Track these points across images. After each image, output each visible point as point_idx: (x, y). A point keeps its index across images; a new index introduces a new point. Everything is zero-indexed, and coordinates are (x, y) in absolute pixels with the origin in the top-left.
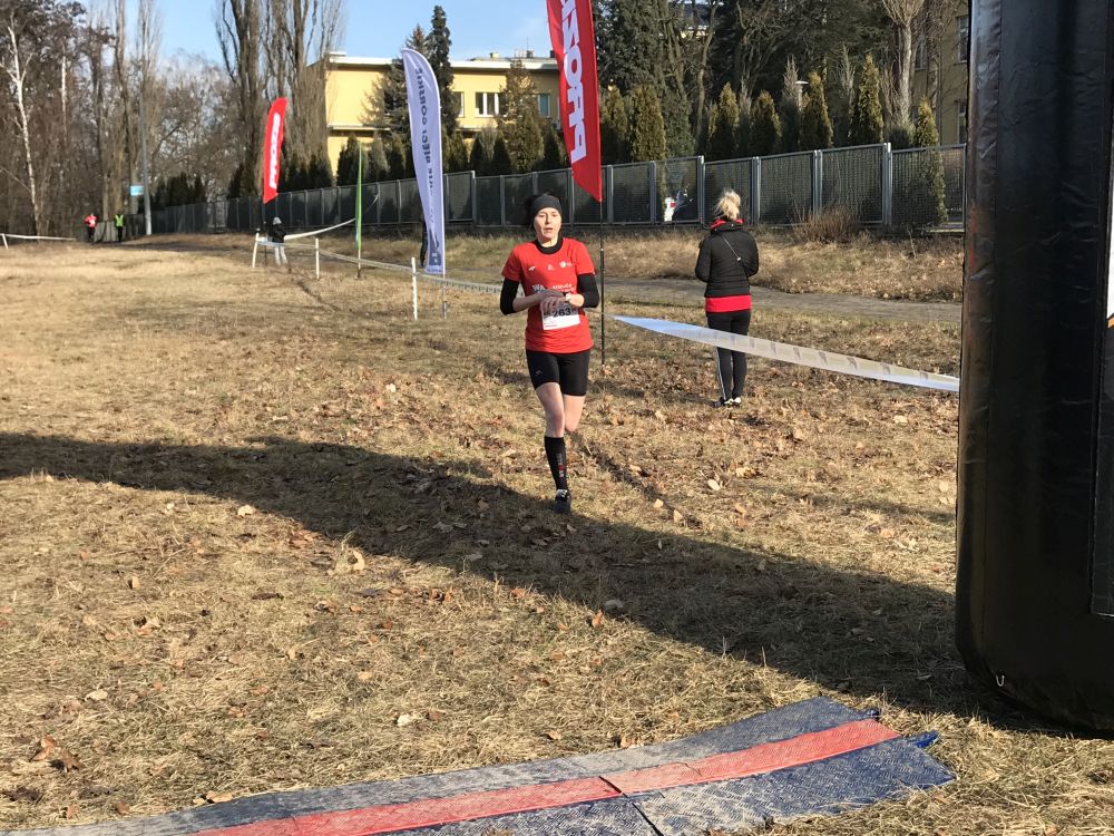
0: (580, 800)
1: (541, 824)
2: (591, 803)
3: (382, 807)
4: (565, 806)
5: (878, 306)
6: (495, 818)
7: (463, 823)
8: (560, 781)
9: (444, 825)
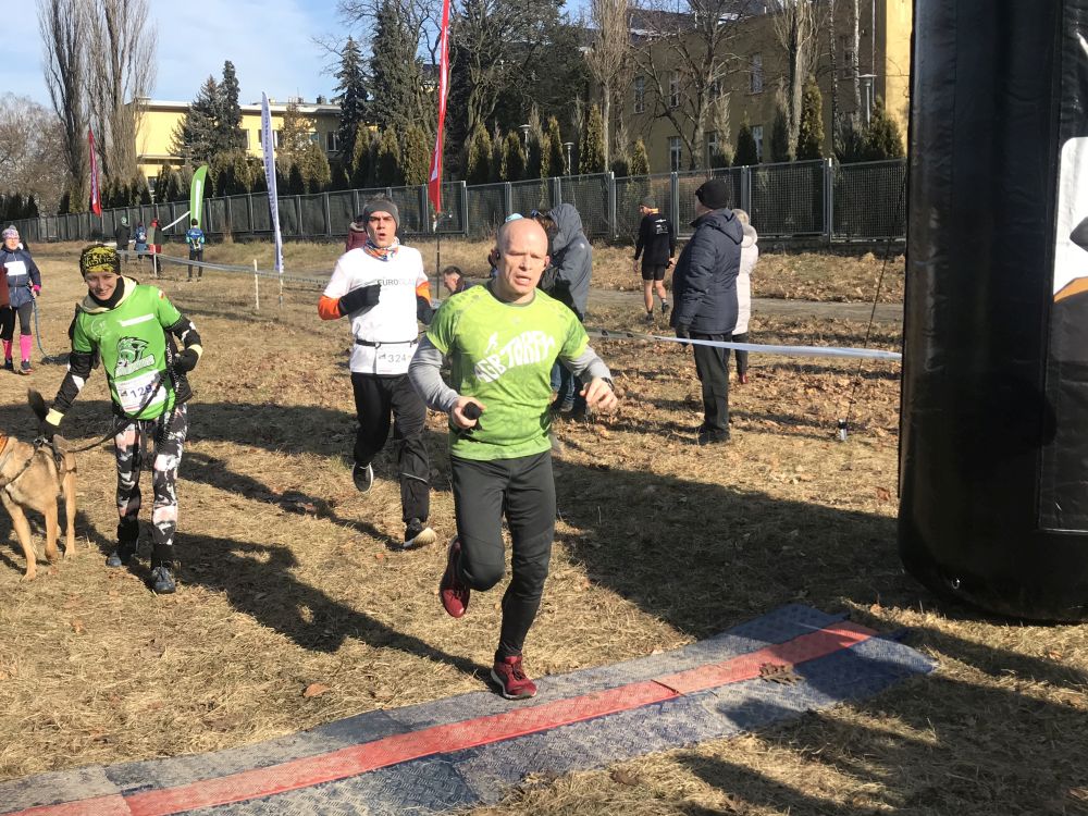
0: (648, 701)
1: (629, 724)
2: (661, 703)
3: (485, 719)
4: (640, 707)
5: (621, 296)
6: (589, 721)
7: (563, 727)
8: (621, 685)
9: (548, 730)
